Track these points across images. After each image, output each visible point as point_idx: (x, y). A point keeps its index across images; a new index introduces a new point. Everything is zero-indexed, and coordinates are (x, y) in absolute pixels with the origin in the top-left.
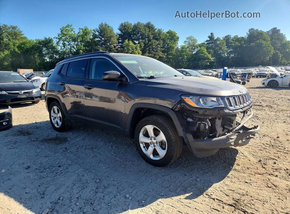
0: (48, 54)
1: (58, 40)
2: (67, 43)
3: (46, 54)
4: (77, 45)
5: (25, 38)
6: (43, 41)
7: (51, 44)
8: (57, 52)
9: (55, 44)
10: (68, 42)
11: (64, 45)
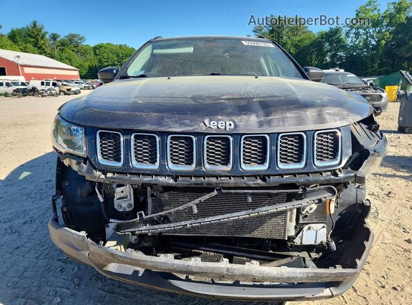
0: (330, 51)
1: (348, 29)
2: (361, 31)
3: (328, 51)
4: (379, 32)
5: (310, 32)
6: (327, 33)
7: (338, 36)
8: (344, 47)
9: (343, 36)
10: (365, 30)
11: (357, 35)
